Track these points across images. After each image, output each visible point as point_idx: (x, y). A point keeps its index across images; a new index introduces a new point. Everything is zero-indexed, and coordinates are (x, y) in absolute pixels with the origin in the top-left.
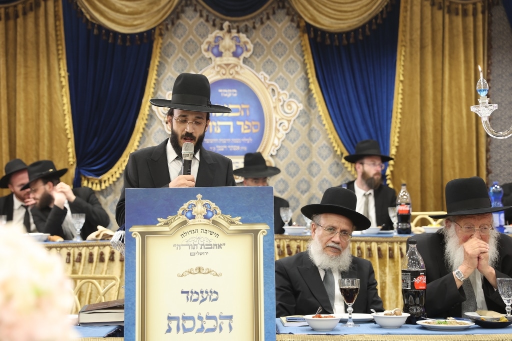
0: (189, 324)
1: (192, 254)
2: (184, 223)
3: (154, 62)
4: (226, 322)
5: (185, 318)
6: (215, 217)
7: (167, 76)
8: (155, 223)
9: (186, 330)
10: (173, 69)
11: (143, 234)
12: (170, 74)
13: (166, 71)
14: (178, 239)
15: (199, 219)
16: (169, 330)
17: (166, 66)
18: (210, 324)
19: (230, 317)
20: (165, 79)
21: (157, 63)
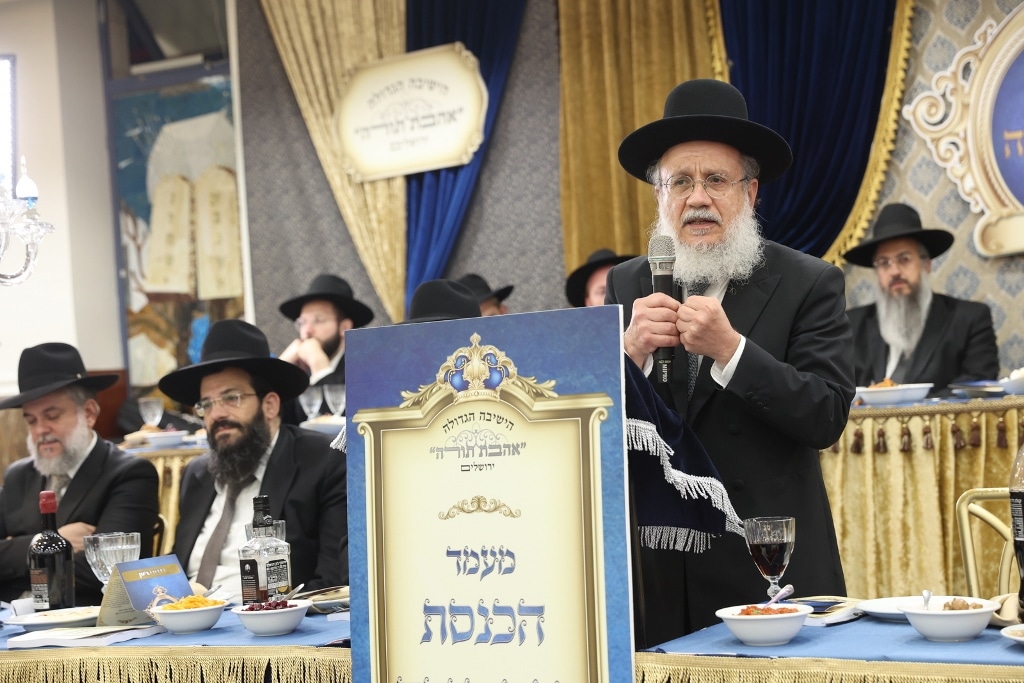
0: (462, 624)
1: (465, 468)
2: (448, 400)
3: (903, 11)
4: (532, 620)
5: (456, 611)
6: (506, 385)
7: (934, 39)
8: (395, 402)
9: (459, 637)
10: (945, 20)
11: (377, 427)
12: (939, 33)
13: (931, 27)
14: (438, 437)
15: (477, 391)
16: (427, 637)
17: (932, 15)
18: (501, 625)
19: (538, 611)
20: (930, 44)
21: (908, 13)
